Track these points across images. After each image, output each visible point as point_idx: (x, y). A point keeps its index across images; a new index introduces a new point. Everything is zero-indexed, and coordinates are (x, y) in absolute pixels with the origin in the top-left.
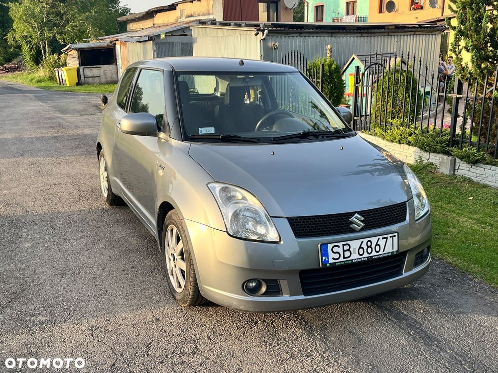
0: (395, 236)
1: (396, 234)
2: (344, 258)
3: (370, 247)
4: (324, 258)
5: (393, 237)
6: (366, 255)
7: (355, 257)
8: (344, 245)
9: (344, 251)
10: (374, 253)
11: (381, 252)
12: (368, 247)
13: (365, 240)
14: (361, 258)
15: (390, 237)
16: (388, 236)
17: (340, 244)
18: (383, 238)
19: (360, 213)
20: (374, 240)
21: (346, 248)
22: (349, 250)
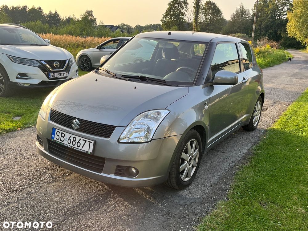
0: (92, 142)
1: (93, 142)
2: (61, 140)
3: (75, 141)
4: (53, 136)
5: (90, 142)
6: (71, 145)
7: (65, 143)
8: (62, 133)
9: (61, 136)
10: (76, 146)
11: (80, 148)
12: (74, 141)
13: (73, 136)
14: (68, 145)
15: (88, 141)
16: (87, 140)
17: (61, 132)
18: (83, 140)
19: (79, 120)
20: (78, 138)
21: (63, 135)
22: (64, 137)
